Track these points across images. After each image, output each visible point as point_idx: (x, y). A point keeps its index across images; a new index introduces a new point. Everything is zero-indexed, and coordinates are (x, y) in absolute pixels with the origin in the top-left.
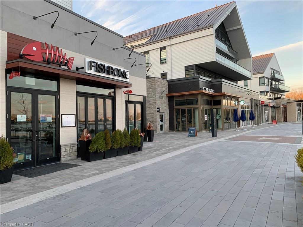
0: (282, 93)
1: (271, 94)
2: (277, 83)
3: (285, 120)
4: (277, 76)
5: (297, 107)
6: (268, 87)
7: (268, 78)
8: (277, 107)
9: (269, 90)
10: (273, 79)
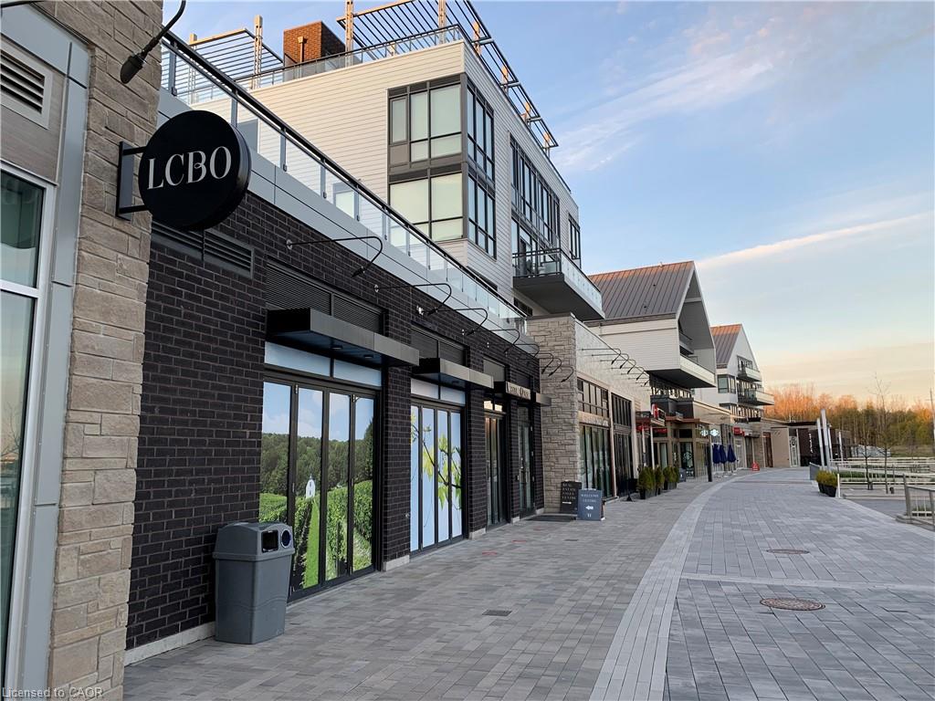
0: (759, 407)
1: (739, 409)
2: (748, 386)
3: (770, 464)
4: (749, 372)
5: (789, 438)
6: (733, 395)
7: (733, 377)
8: (754, 438)
9: (735, 401)
10: (743, 377)
